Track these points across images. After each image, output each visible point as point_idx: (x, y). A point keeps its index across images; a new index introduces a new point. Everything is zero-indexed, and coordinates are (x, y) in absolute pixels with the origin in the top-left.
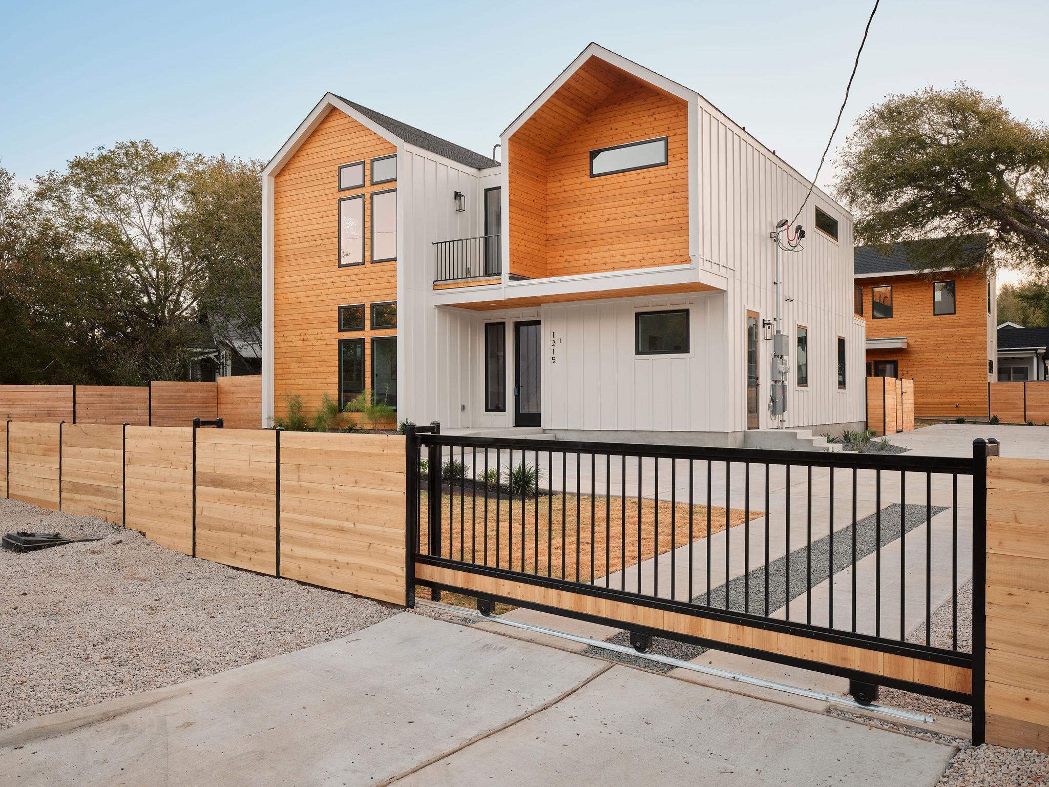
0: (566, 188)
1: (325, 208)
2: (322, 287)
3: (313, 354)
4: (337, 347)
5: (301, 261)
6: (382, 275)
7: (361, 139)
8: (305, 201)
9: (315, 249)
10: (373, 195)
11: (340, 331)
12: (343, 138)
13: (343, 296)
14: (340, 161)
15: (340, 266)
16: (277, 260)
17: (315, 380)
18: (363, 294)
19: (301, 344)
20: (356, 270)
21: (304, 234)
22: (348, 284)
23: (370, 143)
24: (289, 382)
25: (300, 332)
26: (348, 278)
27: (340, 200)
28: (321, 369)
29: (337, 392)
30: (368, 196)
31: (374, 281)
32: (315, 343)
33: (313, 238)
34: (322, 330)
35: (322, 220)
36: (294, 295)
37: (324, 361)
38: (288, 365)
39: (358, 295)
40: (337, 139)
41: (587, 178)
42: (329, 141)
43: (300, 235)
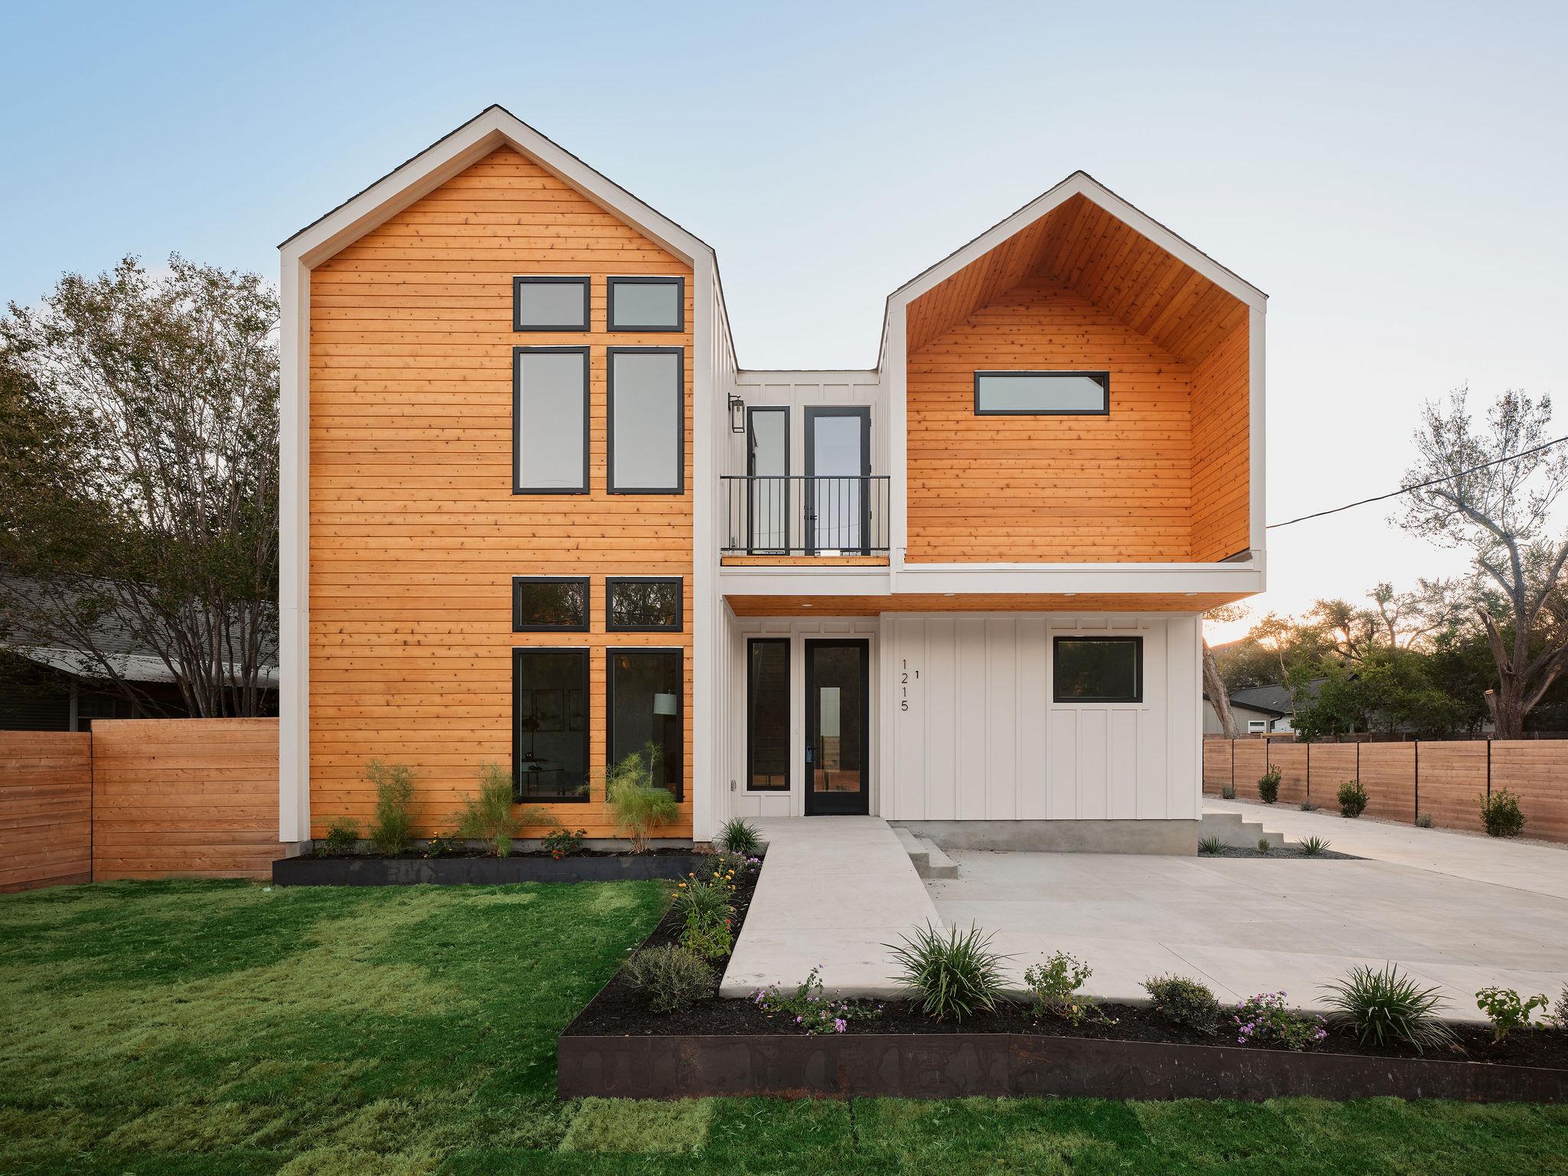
0: (931, 425)
1: (476, 362)
2: (463, 532)
3: (433, 676)
4: (509, 664)
5: (399, 470)
6: (639, 520)
7: (580, 231)
8: (410, 337)
9: (441, 447)
10: (612, 352)
11: (516, 629)
12: (526, 218)
13: (528, 555)
14: (519, 267)
15: (517, 491)
16: (317, 458)
17: (440, 733)
18: (584, 556)
19: (399, 652)
20: (565, 503)
21: (407, 410)
22: (541, 531)
23: (603, 243)
24: (359, 735)
25: (396, 625)
26: (540, 519)
27: (518, 352)
28: (461, 711)
29: (509, 761)
30: (598, 353)
31: (617, 531)
32: (441, 652)
33: (435, 422)
34: (463, 625)
35: (461, 387)
36: (373, 543)
37: (469, 691)
38: (356, 697)
39: (573, 555)
40: (514, 219)
41: (970, 415)
42: (483, 218)
43: (395, 410)
